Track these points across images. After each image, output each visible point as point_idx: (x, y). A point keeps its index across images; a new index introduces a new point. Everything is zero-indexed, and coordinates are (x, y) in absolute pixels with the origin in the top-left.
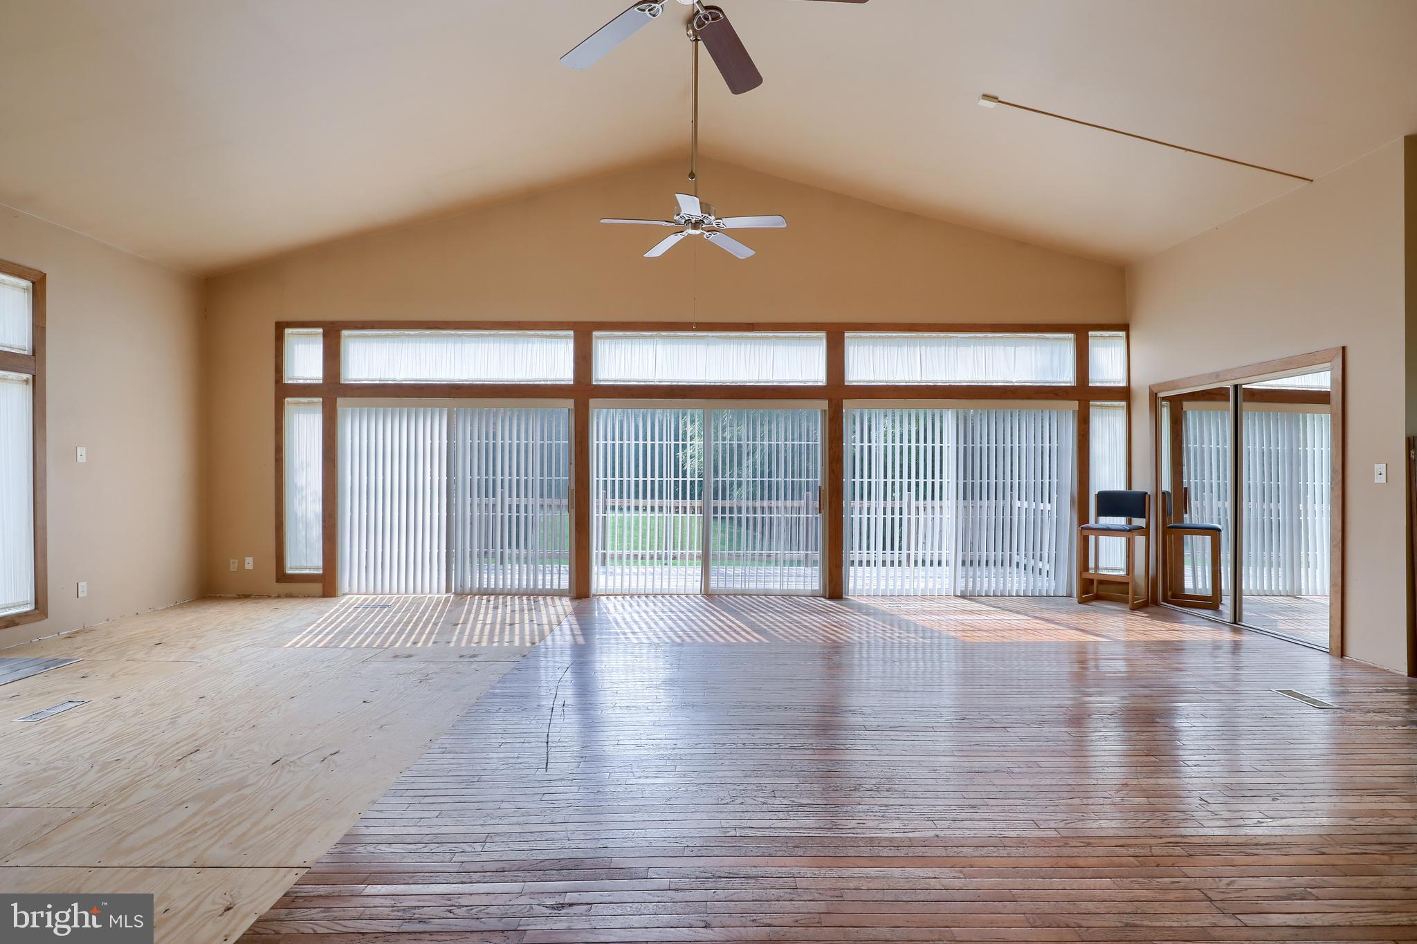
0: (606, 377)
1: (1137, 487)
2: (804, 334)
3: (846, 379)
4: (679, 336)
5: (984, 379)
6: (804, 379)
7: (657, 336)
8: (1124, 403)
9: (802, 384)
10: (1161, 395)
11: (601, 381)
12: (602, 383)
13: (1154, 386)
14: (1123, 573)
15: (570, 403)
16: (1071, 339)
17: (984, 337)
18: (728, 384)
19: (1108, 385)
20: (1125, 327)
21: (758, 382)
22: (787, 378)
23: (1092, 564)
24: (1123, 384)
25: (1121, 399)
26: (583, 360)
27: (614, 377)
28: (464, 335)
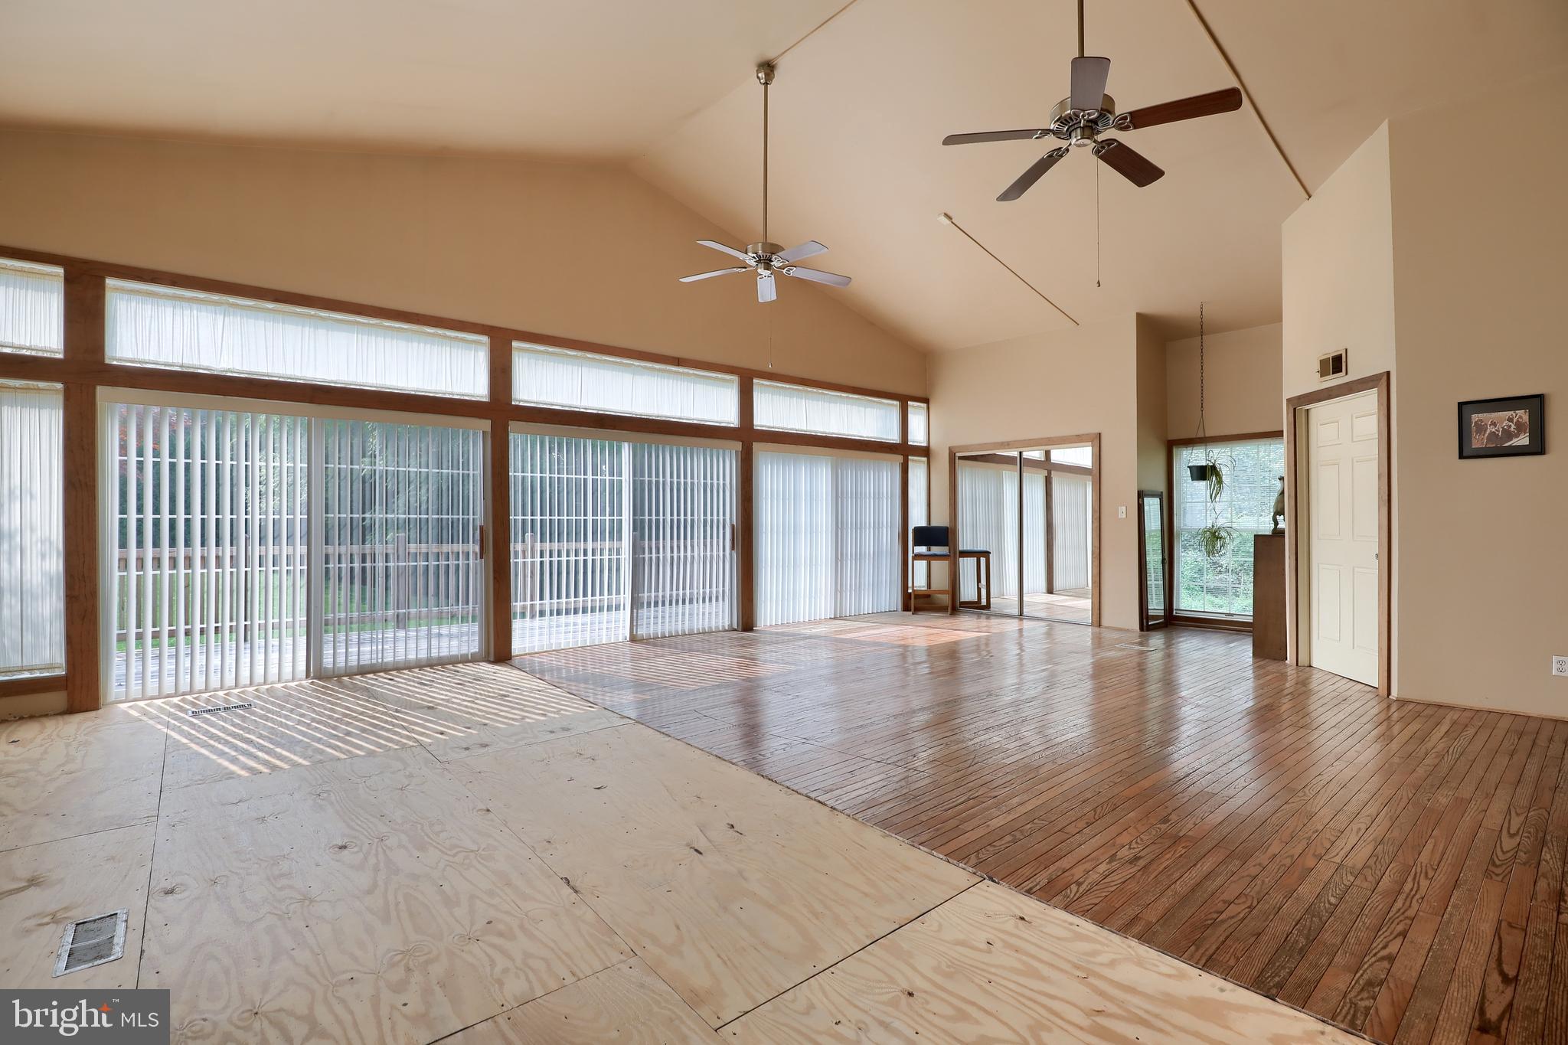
0: (525, 398)
1: (936, 522)
2: (720, 376)
3: (755, 423)
4: (605, 360)
5: (846, 433)
6: (719, 419)
7: (580, 357)
8: (925, 459)
9: (718, 424)
10: (958, 455)
11: (520, 401)
12: (521, 404)
13: (953, 447)
14: (925, 589)
15: (486, 425)
16: (896, 406)
17: (847, 397)
18: (654, 418)
19: (915, 444)
20: (926, 401)
21: (680, 418)
22: (706, 417)
23: (910, 584)
24: (925, 444)
25: (924, 457)
26: (501, 374)
27: (534, 399)
28: (329, 318)
